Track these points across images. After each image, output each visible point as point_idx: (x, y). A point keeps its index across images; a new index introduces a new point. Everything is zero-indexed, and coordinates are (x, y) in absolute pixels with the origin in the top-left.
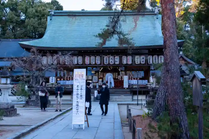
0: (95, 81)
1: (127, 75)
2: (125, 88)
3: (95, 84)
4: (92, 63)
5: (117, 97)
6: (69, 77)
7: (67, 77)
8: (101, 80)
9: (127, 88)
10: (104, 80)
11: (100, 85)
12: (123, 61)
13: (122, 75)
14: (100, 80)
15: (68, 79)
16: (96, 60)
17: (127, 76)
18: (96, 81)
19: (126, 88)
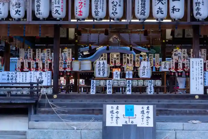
0: (101, 75)
1: (198, 57)
2: (193, 96)
3: (102, 83)
4: (97, 15)
5: (179, 125)
6: (29, 64)
7: (22, 63)
8: (119, 73)
9: (200, 96)
10: (127, 72)
11: (116, 84)
12: (198, 9)
13: (177, 57)
14: (117, 72)
15: (26, 69)
16: (111, 5)
17: (198, 60)
18: (106, 75)
19: (197, 97)
